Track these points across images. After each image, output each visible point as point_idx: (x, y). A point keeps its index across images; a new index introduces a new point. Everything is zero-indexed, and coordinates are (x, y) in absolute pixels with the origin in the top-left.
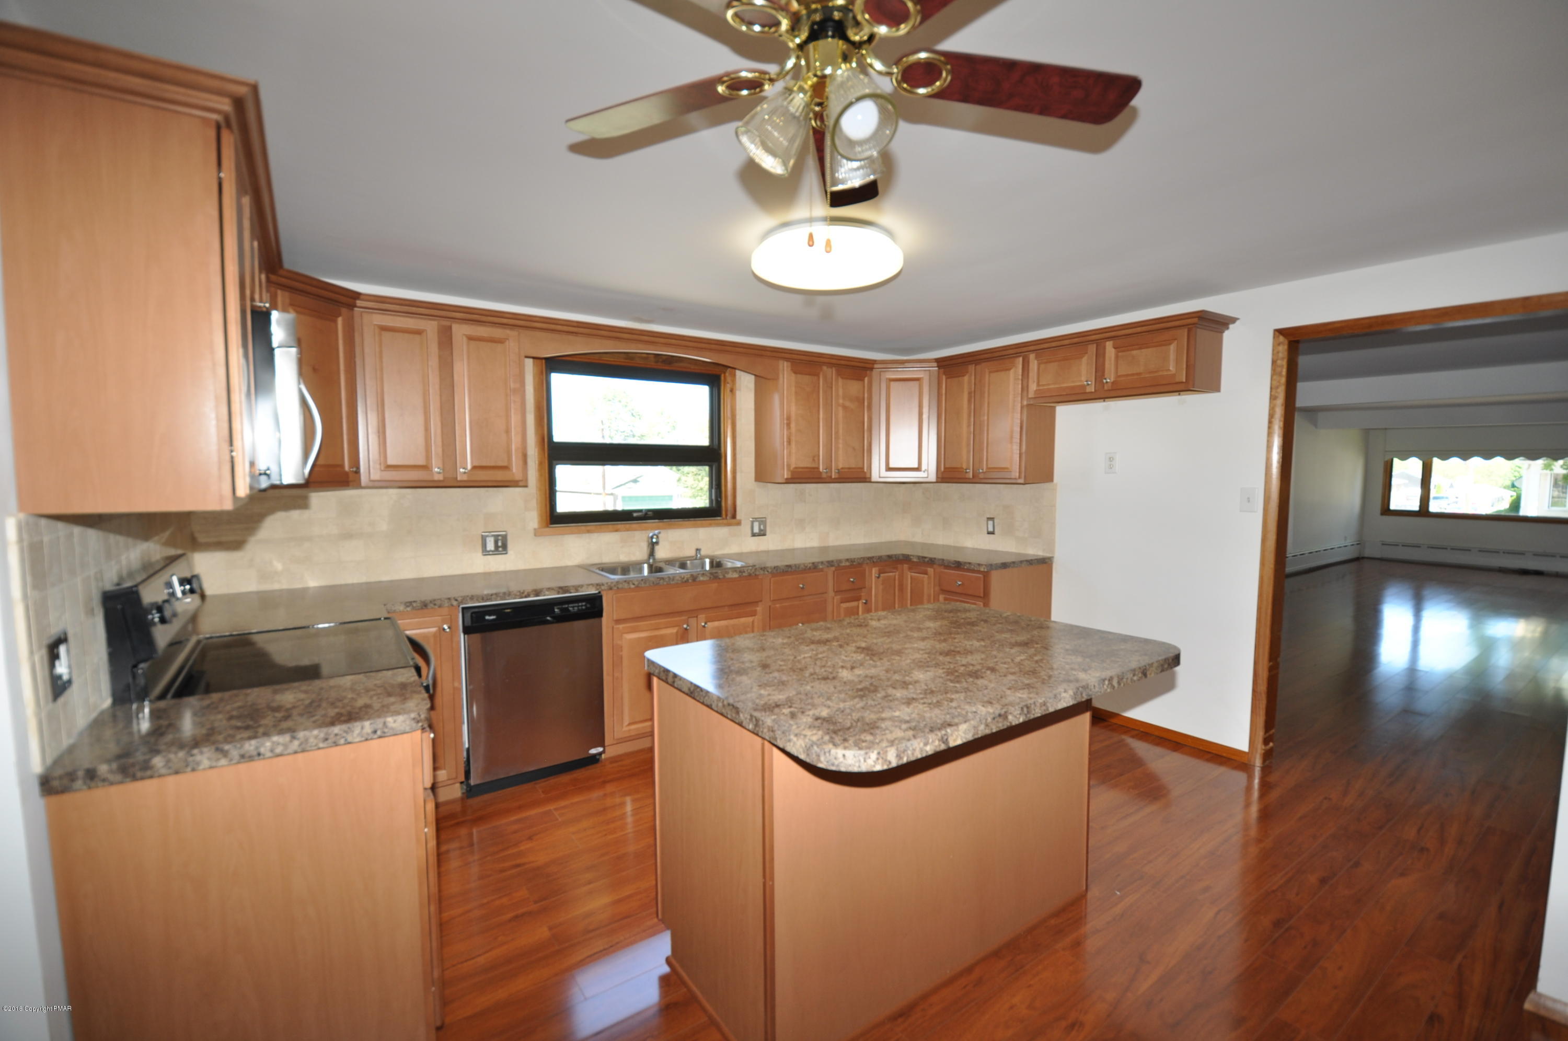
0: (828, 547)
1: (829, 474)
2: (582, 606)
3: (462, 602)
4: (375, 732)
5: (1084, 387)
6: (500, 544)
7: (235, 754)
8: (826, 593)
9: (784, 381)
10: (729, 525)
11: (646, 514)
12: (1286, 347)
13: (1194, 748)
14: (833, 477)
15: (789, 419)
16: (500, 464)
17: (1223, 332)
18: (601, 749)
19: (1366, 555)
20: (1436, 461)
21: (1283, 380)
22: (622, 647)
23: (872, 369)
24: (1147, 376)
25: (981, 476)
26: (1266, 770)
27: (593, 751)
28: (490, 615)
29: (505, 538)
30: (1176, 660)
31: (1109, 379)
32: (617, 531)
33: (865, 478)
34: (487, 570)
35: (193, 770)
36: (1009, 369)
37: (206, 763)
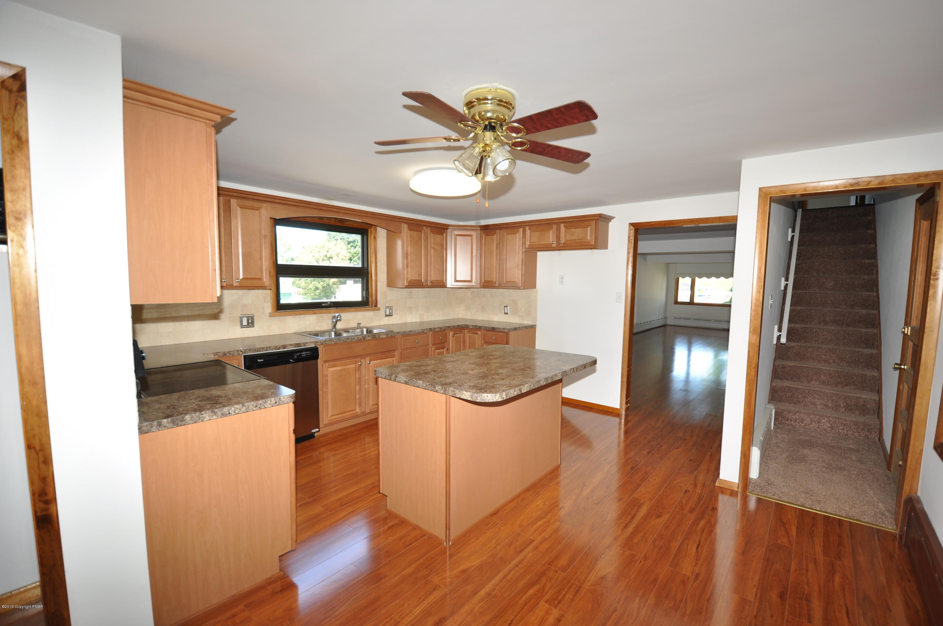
0: (424, 321)
1: (427, 284)
2: (308, 353)
3: (244, 353)
4: (276, 403)
5: (551, 244)
6: (250, 322)
7: (219, 413)
8: (428, 345)
9: (404, 234)
10: (374, 310)
11: (330, 304)
12: (634, 231)
13: (598, 409)
14: (429, 285)
15: (407, 254)
16: (257, 277)
17: (609, 223)
18: (317, 430)
19: (668, 324)
20: (697, 279)
21: (633, 245)
22: (327, 375)
23: (447, 229)
24: (578, 241)
25: (503, 285)
26: (626, 416)
27: (314, 431)
28: (260, 359)
29: (253, 318)
30: (595, 362)
31: (563, 241)
32: (315, 314)
33: (444, 286)
34: (243, 336)
35: (202, 421)
36: (517, 234)
37: (208, 418)
